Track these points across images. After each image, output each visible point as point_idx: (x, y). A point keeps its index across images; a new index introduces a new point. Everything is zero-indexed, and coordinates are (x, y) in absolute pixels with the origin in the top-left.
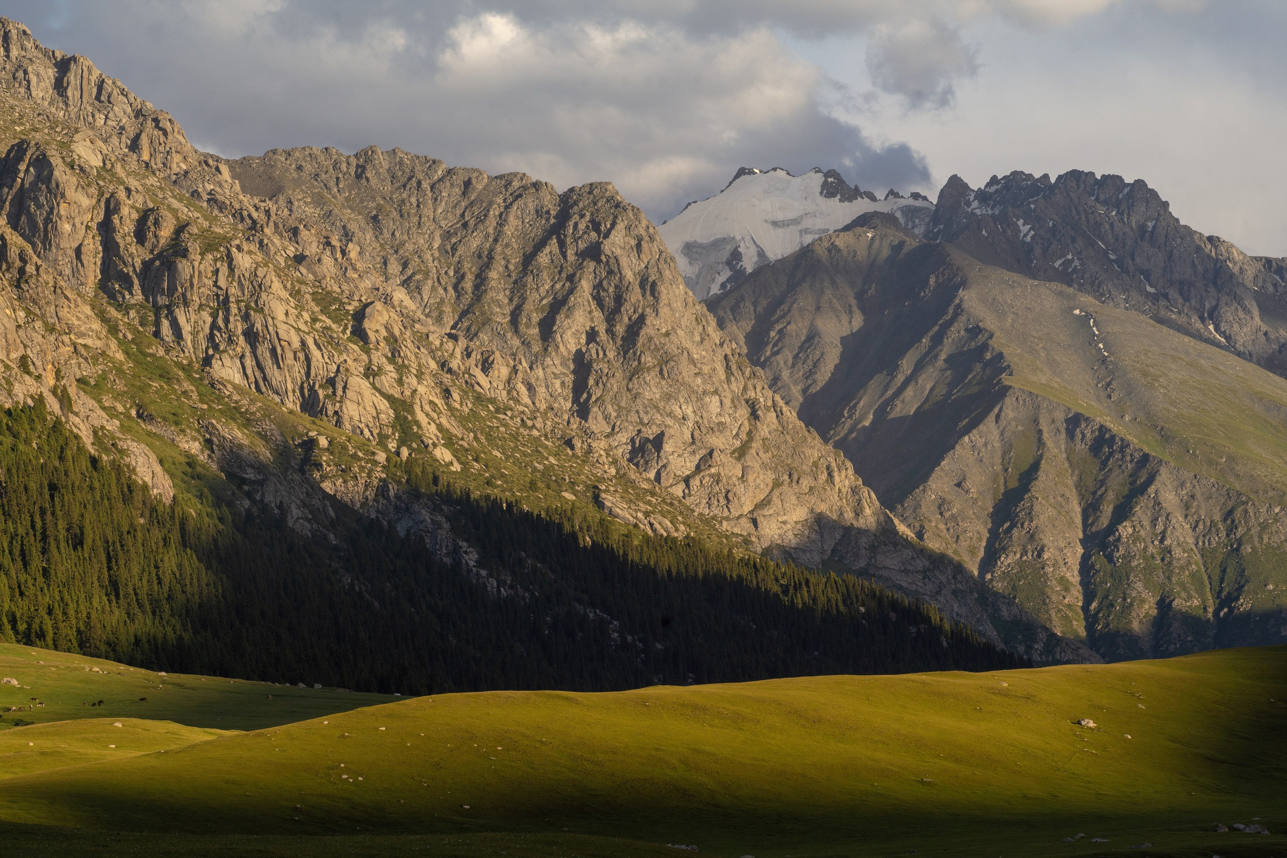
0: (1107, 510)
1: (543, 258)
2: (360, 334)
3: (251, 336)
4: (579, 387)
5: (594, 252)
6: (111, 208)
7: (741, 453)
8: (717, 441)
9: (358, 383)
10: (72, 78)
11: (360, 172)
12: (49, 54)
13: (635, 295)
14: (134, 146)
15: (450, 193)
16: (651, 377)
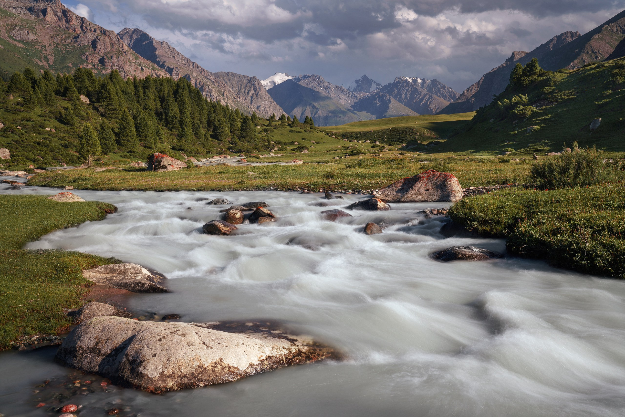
0: (314, 114)
1: (248, 85)
2: (223, 95)
3: (211, 96)
4: (251, 100)
5: (253, 84)
6: (196, 81)
7: (269, 107)
8: (267, 106)
9: (222, 101)
10: (194, 65)
11: (228, 75)
12: (192, 62)
13: (258, 89)
14: (201, 73)
15: (238, 77)
16: (259, 99)
